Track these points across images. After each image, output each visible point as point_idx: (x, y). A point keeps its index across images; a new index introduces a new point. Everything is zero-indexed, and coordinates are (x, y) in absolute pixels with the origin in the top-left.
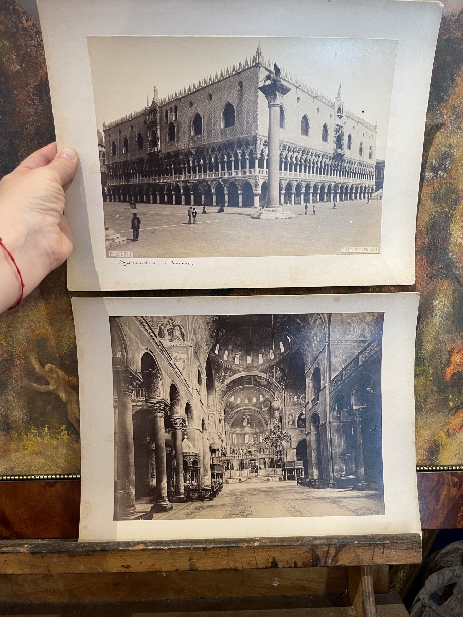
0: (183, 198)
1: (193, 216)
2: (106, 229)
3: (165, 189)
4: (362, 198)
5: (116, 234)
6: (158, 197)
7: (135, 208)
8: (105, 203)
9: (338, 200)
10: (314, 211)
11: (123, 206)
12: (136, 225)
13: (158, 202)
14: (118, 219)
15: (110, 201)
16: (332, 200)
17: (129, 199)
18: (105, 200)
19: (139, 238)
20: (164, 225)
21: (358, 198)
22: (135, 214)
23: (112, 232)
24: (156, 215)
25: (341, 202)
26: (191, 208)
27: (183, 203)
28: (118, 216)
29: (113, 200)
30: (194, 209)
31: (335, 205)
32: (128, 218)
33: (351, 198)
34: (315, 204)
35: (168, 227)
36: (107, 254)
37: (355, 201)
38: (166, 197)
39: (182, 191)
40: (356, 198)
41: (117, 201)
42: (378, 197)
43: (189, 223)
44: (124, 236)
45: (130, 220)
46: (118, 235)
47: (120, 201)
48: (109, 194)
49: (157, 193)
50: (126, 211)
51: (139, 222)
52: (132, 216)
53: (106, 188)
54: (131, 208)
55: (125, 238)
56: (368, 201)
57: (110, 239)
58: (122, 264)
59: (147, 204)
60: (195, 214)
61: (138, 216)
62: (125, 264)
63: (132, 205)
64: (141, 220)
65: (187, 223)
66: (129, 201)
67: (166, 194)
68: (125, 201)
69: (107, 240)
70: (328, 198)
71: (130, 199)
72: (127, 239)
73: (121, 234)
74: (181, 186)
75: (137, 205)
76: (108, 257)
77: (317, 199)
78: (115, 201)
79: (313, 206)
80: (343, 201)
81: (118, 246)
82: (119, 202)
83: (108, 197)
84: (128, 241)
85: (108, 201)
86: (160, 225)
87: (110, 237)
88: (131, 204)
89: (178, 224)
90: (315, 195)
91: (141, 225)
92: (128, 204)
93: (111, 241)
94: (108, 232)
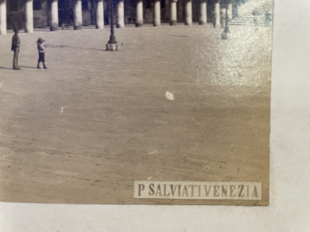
4: (204, 18)
9: (121, 22)
10: (41, 58)
16: (101, 22)
21: (190, 19)
25: (132, 28)
31: (112, 40)
33: (166, 19)
34: (44, 34)
37: (179, 29)
40: (182, 18)
42: (259, 18)
56: (226, 30)
70: (88, 14)
77: (49, 18)
79: (40, 41)
80: (137, 25)
90: (44, 5)
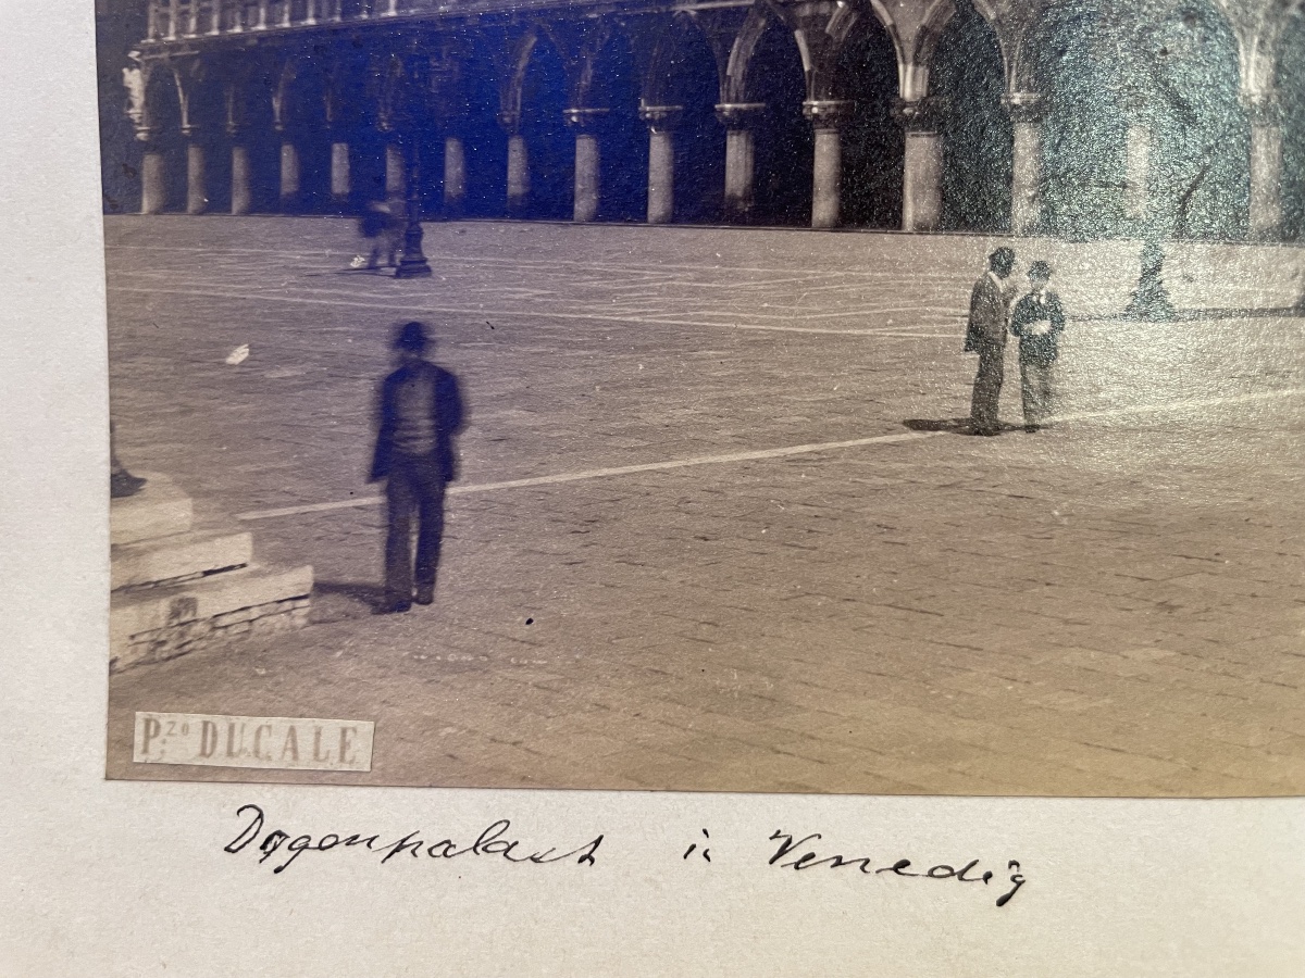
0: (920, 154)
1: (1026, 342)
2: (123, 486)
3: (735, 68)
5: (210, 529)
6: (659, 150)
7: (413, 266)
8: (127, 222)
11: (297, 256)
12: (423, 444)
13: (657, 204)
14: (244, 382)
15: (173, 202)
17: (354, 174)
18: (118, 195)
19: (446, 572)
20: (715, 446)
22: (412, 336)
23: (179, 511)
24: (633, 339)
26: (1002, 262)
27: (917, 205)
28: (239, 355)
29: (195, 199)
30: (1041, 269)
32: (341, 370)
35: (745, 468)
36: (119, 743)
38: (737, 154)
39: (910, 84)
41: (238, 202)
43: (982, 424)
44: (290, 560)
45: (362, 394)
46: (238, 548)
47: (266, 201)
48: (165, 141)
49: (647, 109)
50: (321, 297)
51: (450, 407)
52: (381, 356)
53: (134, 80)
54: (372, 268)
55: (300, 578)
57: (158, 588)
58: (253, 850)
59: (541, 233)
60: (1042, 327)
61: (442, 356)
62: (281, 855)
63: (383, 240)
64: (474, 393)
65: (958, 427)
66: (359, 205)
67: (740, 122)
68: (312, 199)
69: (126, 593)
71: (368, 183)
72: (321, 588)
73: (262, 533)
74: (909, 31)
75: (438, 239)
76: (122, 763)
78: (217, 203)
81: (226, 654)
82: (253, 209)
83: (150, 165)
84: (334, 604)
85: (147, 204)
86: (667, 441)
87: (161, 568)
88: (372, 226)
89: (854, 431)
91: (467, 448)
92: (348, 227)
93: (163, 606)
94: (140, 517)
